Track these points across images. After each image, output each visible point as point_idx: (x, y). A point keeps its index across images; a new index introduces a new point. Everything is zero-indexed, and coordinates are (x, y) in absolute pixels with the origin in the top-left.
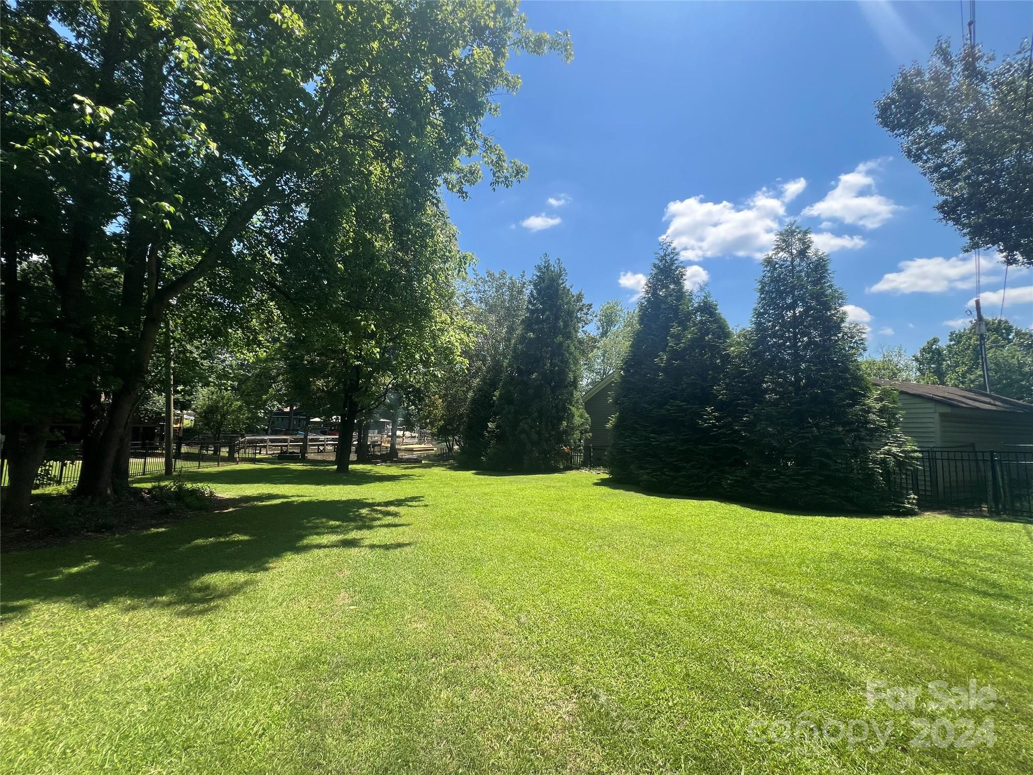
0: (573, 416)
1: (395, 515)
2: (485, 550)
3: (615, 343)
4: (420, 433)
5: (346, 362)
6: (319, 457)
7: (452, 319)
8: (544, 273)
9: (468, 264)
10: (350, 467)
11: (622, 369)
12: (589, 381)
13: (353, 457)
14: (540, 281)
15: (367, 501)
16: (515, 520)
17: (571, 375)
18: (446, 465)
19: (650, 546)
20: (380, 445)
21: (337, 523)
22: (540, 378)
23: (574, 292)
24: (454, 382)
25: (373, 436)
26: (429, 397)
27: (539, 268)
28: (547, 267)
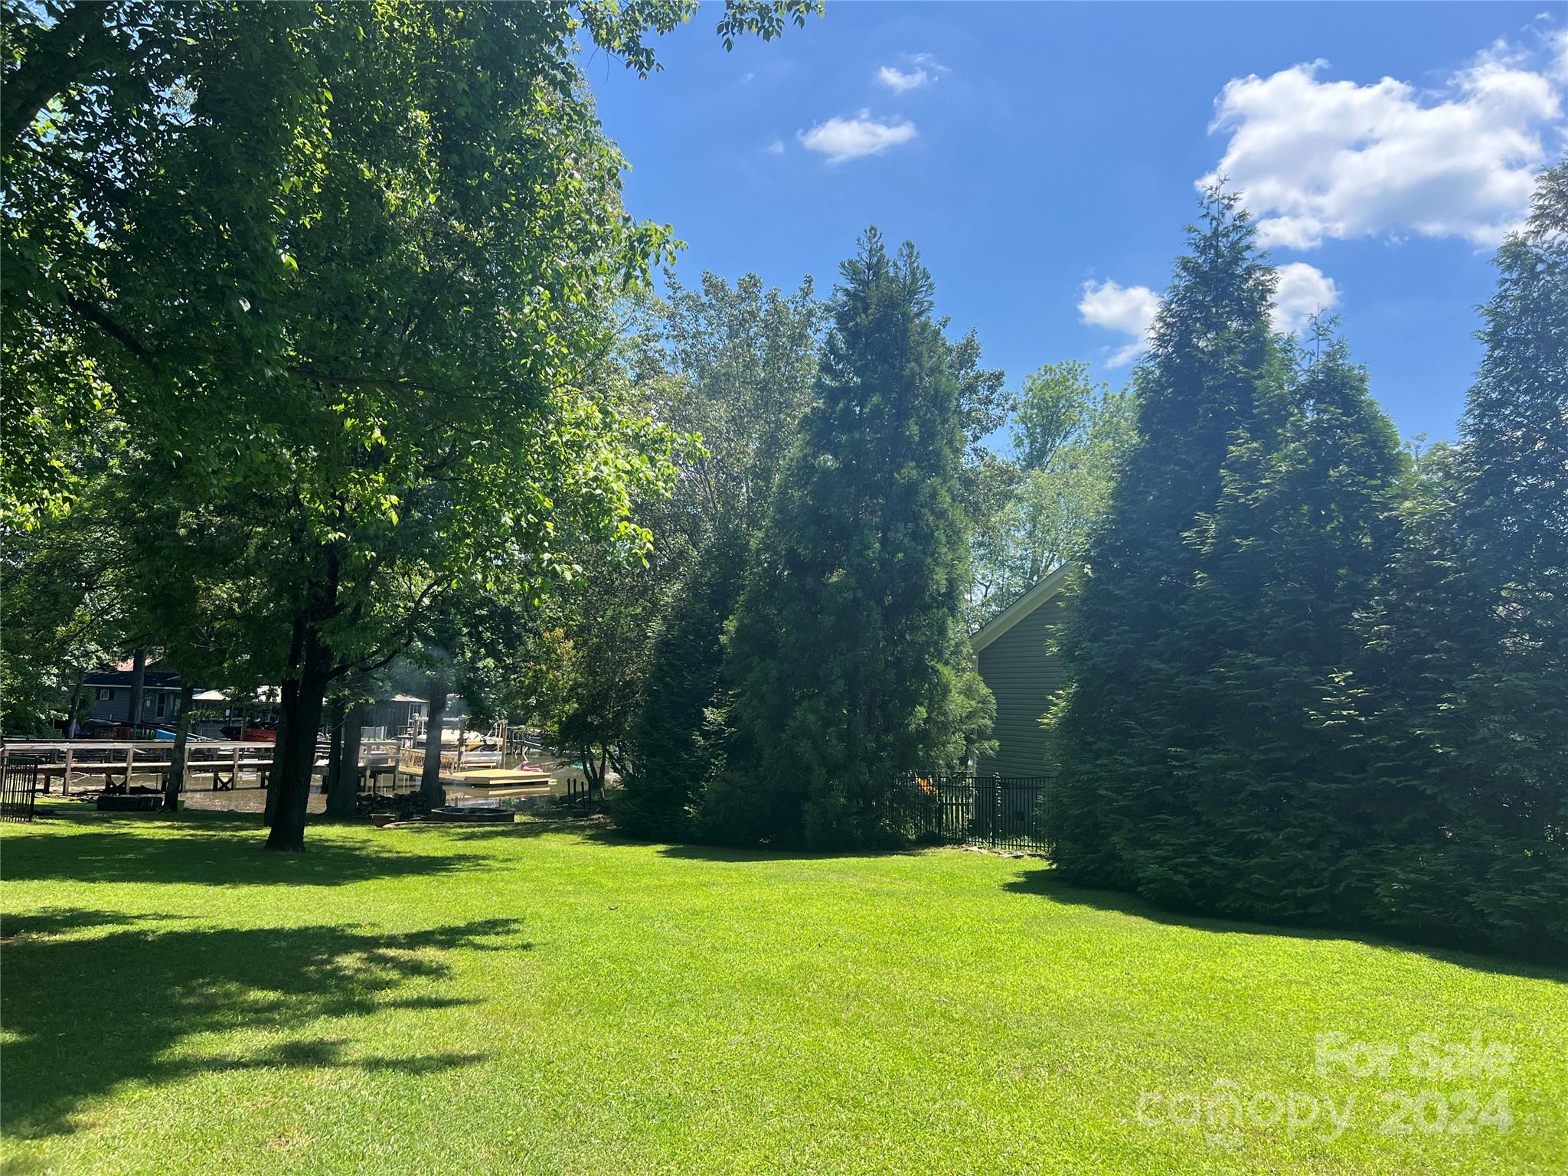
0: (946, 691)
1: (437, 972)
2: (695, 1077)
3: (1067, 484)
4: (511, 737)
5: (298, 531)
6: (218, 803)
7: (605, 412)
8: (865, 284)
9: (652, 258)
10: (311, 832)
11: (1087, 559)
12: (992, 590)
13: (317, 803)
14: (855, 308)
15: (357, 932)
16: (781, 990)
17: (940, 576)
18: (582, 829)
19: (1170, 1070)
20: (392, 770)
21: (272, 996)
22: (853, 581)
23: (952, 338)
24: (610, 591)
25: (374, 745)
26: (537, 633)
27: (852, 270)
28: (876, 267)
